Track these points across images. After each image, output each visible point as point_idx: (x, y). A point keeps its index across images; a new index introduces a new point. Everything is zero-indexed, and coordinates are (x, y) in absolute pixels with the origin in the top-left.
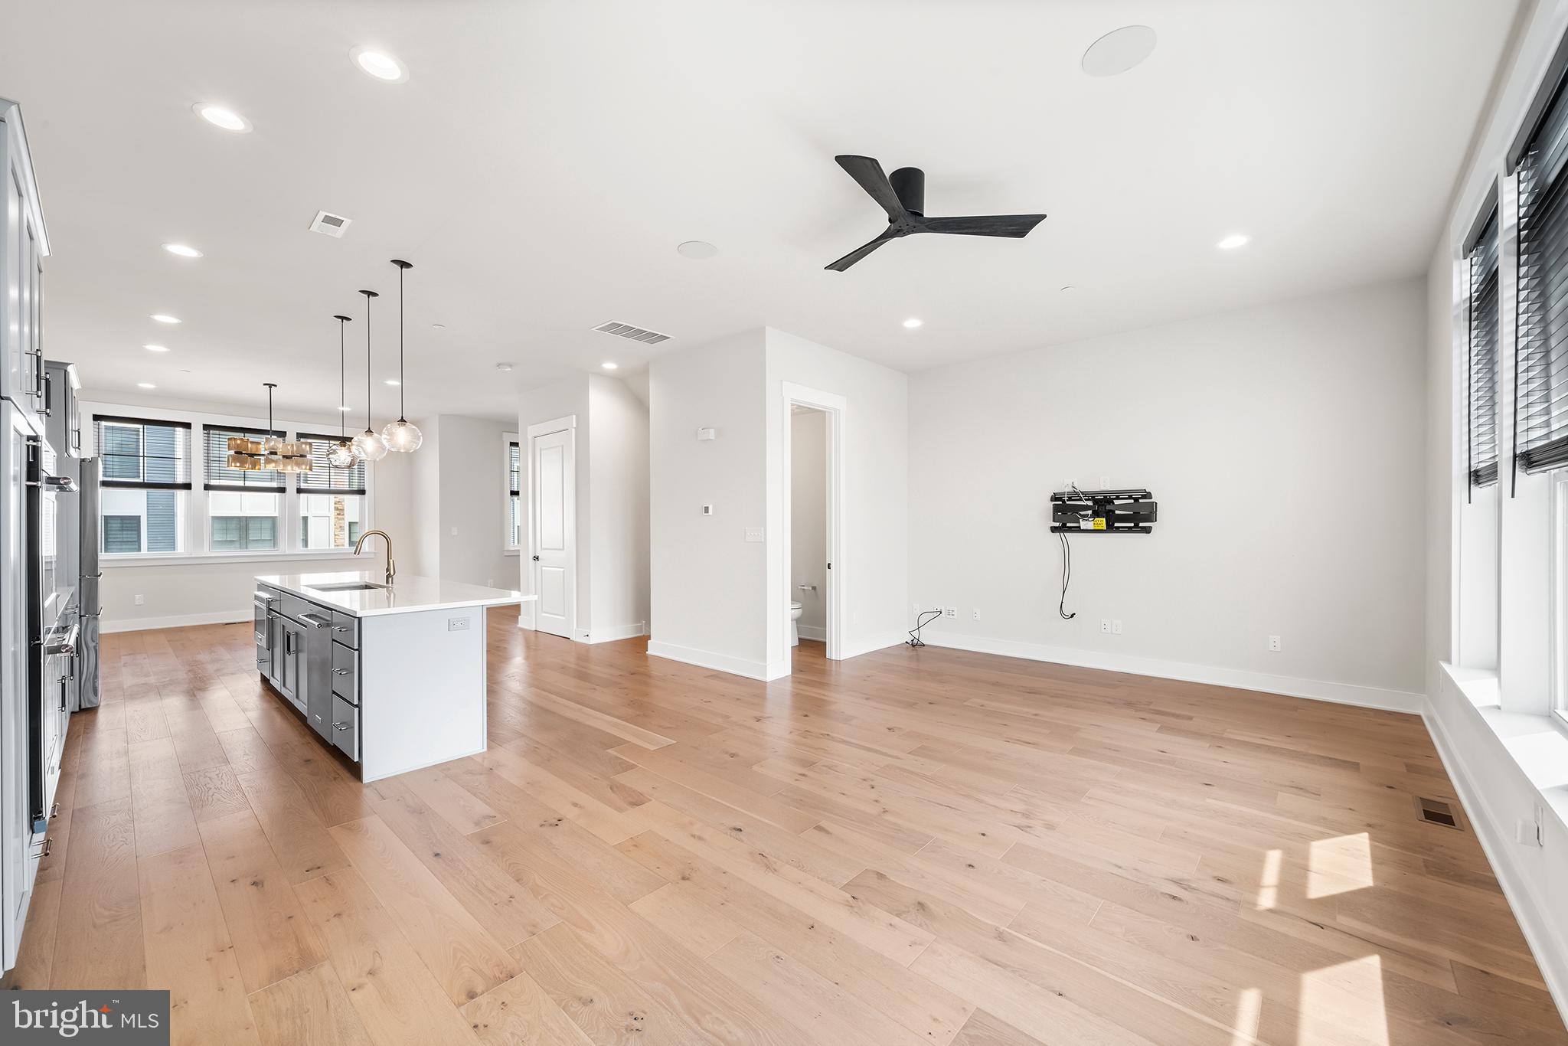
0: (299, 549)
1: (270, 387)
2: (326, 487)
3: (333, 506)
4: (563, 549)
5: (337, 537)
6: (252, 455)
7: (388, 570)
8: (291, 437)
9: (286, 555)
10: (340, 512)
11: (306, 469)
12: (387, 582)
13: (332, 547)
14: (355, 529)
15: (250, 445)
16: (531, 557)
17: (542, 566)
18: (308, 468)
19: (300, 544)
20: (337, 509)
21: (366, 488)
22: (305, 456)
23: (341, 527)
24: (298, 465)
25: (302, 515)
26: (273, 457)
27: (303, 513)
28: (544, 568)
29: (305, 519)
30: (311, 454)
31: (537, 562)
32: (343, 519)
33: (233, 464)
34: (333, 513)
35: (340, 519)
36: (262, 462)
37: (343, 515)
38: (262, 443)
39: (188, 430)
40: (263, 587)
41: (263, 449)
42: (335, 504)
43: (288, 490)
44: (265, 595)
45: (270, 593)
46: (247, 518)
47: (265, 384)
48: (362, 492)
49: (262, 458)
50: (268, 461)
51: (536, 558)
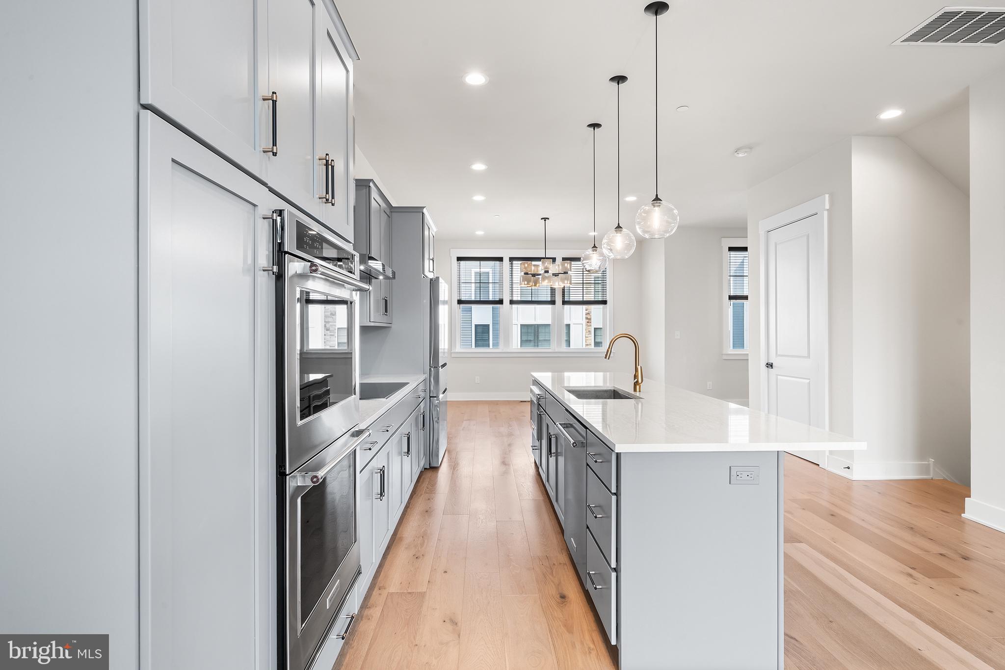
0: (564, 348)
1: (545, 220)
2: (580, 299)
3: (584, 316)
4: (809, 356)
5: (587, 338)
6: (534, 275)
7: (635, 377)
8: (559, 260)
9: (555, 352)
10: (589, 320)
11: (567, 283)
12: (635, 390)
13: (584, 347)
14: (598, 332)
15: (533, 268)
16: (763, 364)
17: (777, 375)
18: (569, 282)
19: (564, 344)
20: (587, 318)
21: (608, 299)
22: (567, 273)
23: (589, 331)
24: (563, 280)
25: (565, 323)
26: (546, 274)
27: (566, 322)
28: (779, 377)
29: (568, 326)
30: (571, 271)
31: (770, 370)
32: (591, 325)
33: (523, 283)
34: (584, 321)
35: (589, 326)
36: (540, 279)
37: (591, 323)
38: (541, 265)
39: (502, 262)
40: (536, 383)
41: (541, 271)
42: (586, 315)
43: (557, 302)
44: (537, 391)
45: (540, 389)
46: (538, 326)
47: (542, 219)
48: (604, 302)
49: (540, 277)
50: (544, 279)
51: (770, 365)
